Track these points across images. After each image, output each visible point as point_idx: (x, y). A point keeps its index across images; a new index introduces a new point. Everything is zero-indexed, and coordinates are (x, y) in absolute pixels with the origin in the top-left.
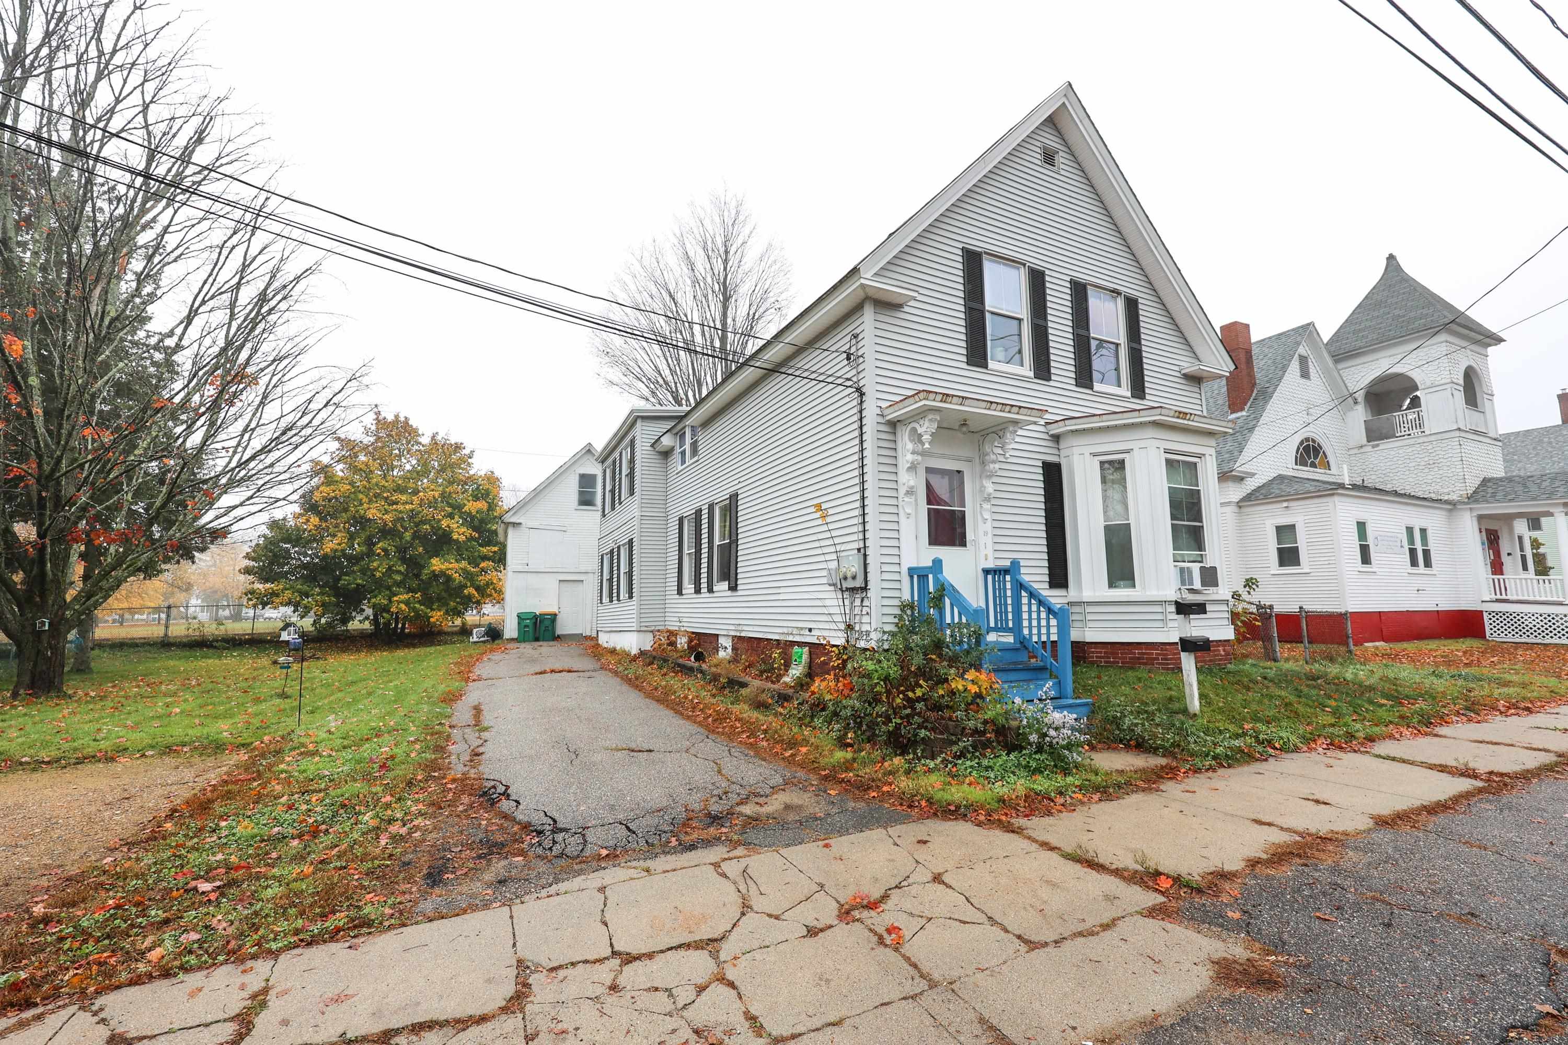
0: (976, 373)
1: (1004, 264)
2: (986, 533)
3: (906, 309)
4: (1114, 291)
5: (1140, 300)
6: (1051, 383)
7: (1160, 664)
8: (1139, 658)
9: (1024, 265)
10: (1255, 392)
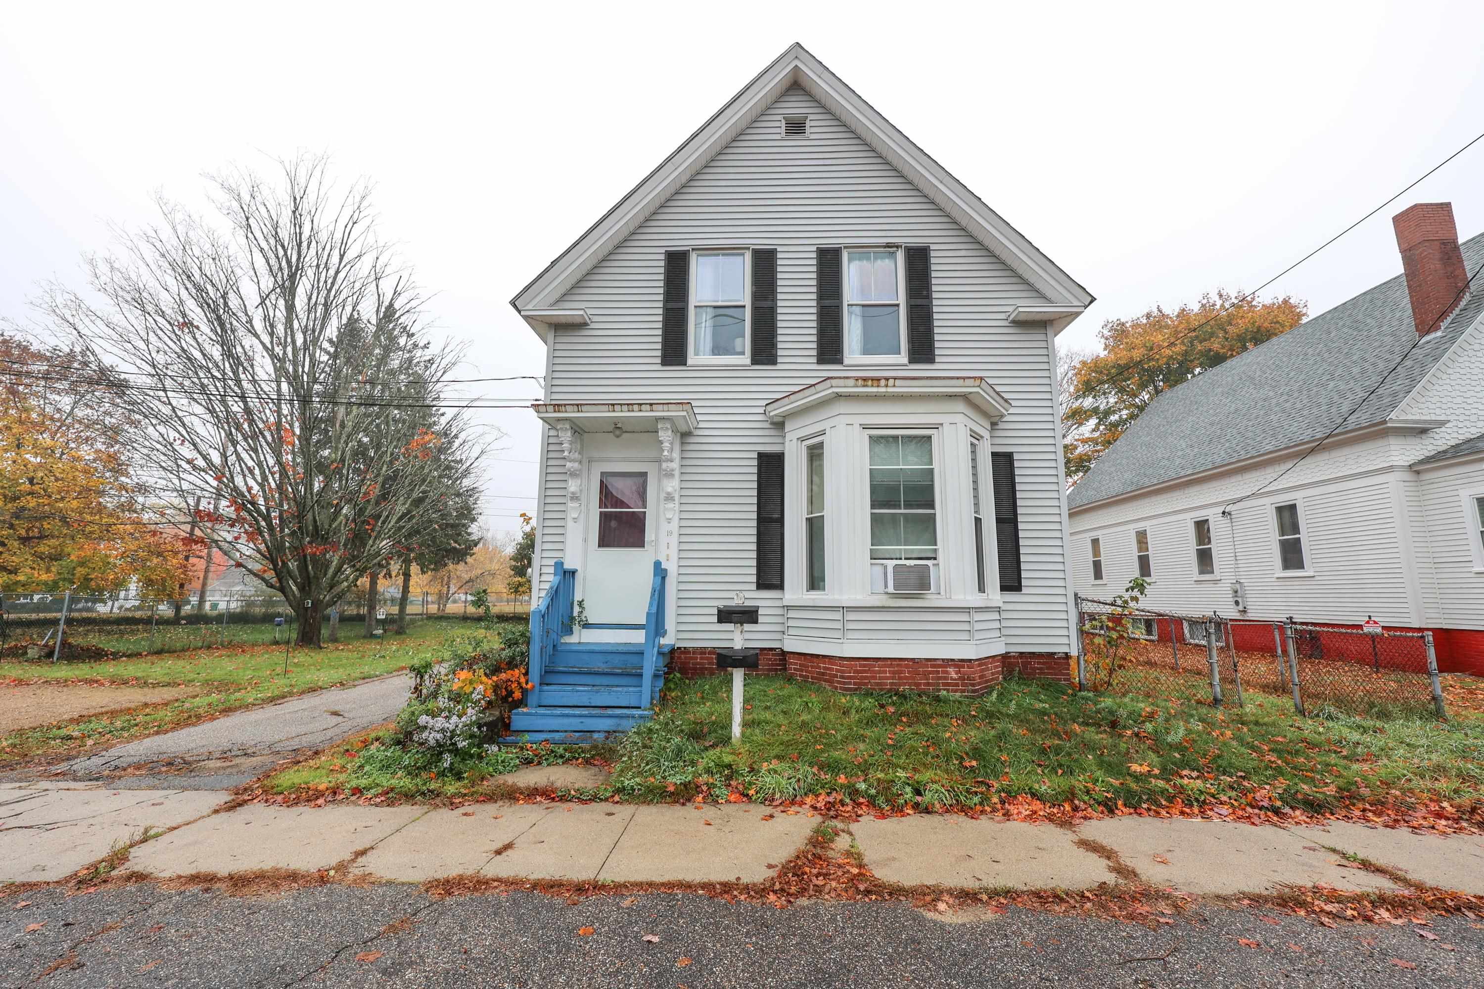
0: (674, 372)
1: (723, 255)
2: (670, 533)
3: (592, 326)
4: (888, 246)
5: (932, 247)
6: (779, 367)
7: (839, 682)
8: (823, 674)
9: (749, 248)
10: (1467, 297)
